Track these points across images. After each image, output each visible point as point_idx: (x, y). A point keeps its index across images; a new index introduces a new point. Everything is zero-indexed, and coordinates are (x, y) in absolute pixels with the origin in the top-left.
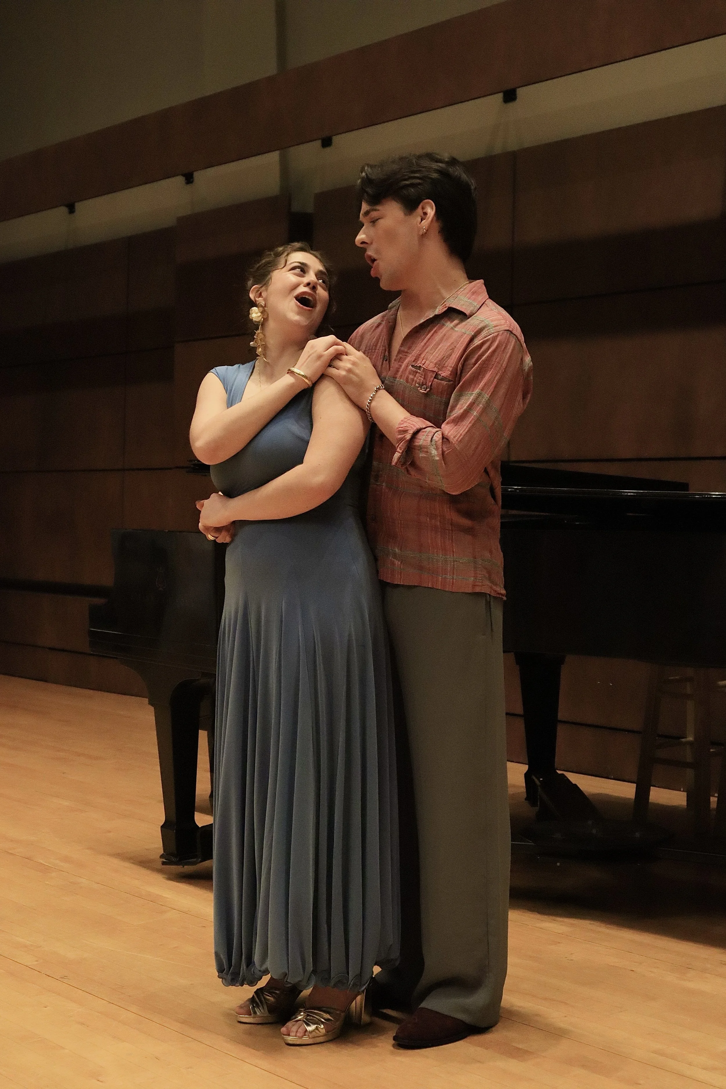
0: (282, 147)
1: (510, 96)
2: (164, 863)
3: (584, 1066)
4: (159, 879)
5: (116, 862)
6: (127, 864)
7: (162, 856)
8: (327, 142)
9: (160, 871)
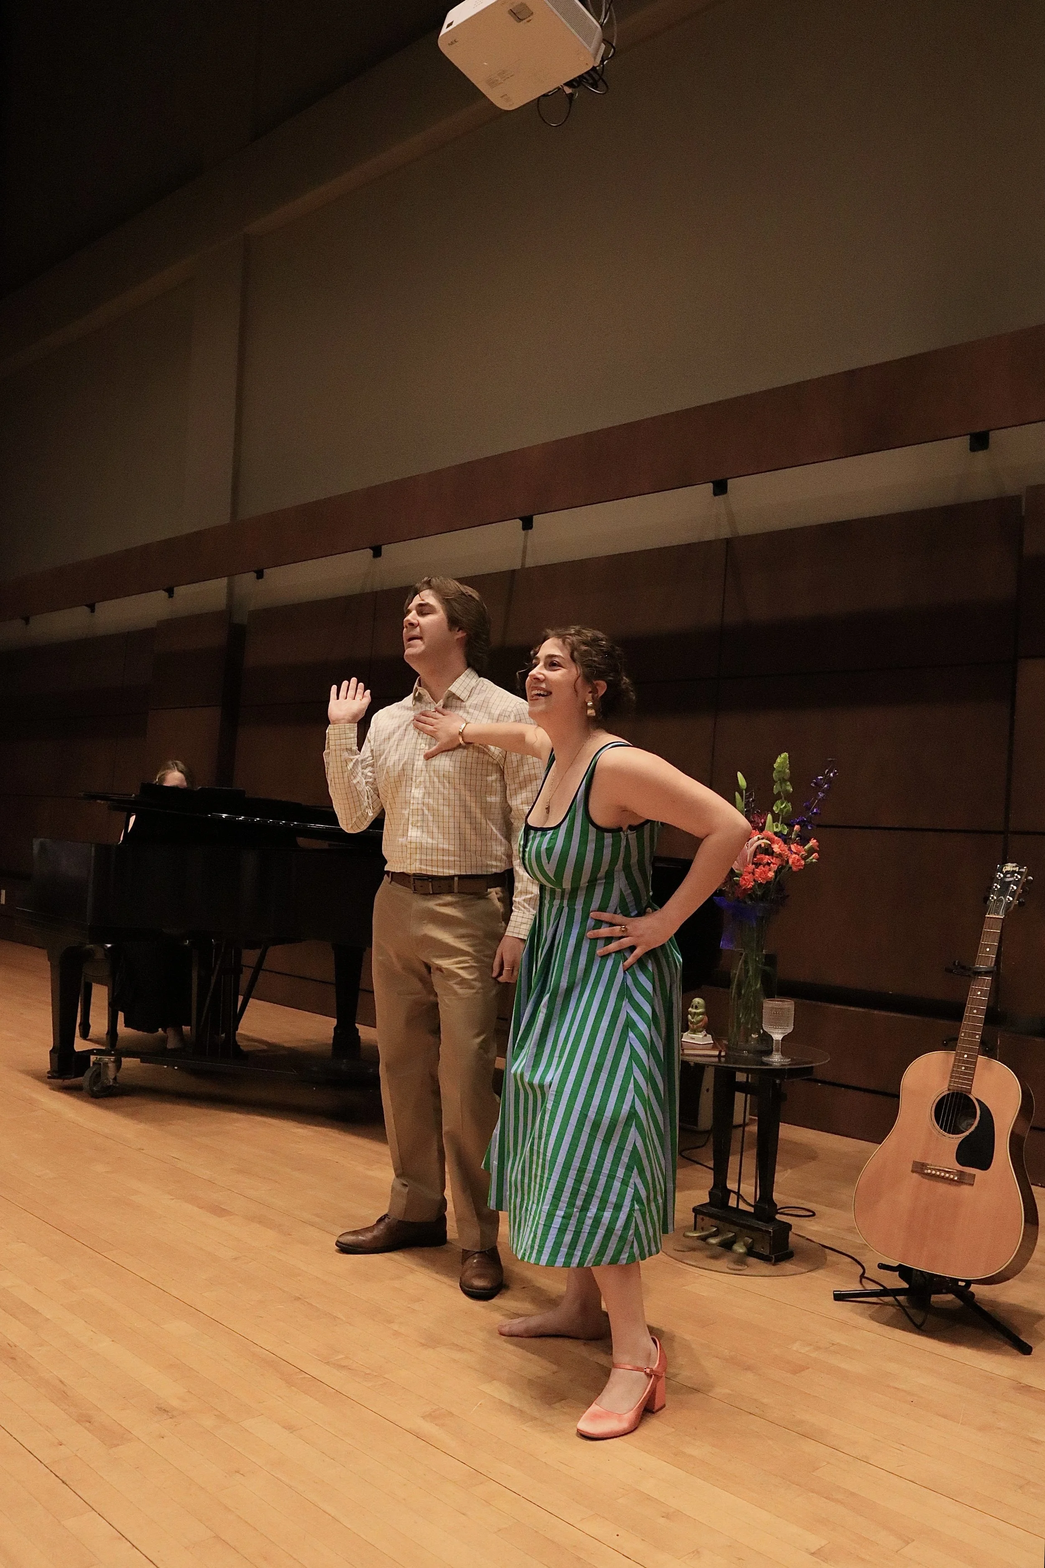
0: (230, 575)
1: (377, 552)
2: (49, 1078)
3: (260, 1222)
4: (46, 1088)
5: (22, 1076)
6: (29, 1078)
7: (48, 1072)
8: (260, 575)
9: (46, 1083)
